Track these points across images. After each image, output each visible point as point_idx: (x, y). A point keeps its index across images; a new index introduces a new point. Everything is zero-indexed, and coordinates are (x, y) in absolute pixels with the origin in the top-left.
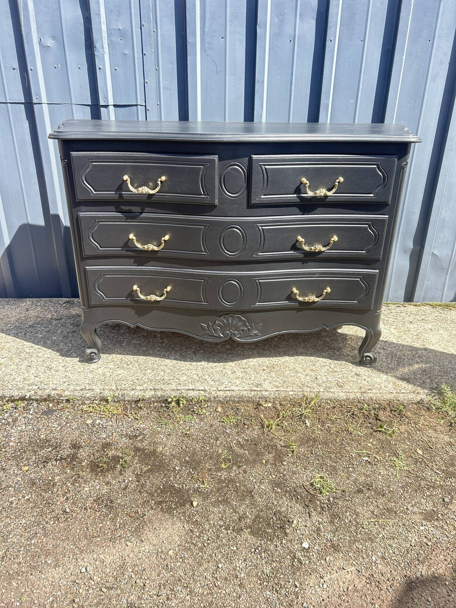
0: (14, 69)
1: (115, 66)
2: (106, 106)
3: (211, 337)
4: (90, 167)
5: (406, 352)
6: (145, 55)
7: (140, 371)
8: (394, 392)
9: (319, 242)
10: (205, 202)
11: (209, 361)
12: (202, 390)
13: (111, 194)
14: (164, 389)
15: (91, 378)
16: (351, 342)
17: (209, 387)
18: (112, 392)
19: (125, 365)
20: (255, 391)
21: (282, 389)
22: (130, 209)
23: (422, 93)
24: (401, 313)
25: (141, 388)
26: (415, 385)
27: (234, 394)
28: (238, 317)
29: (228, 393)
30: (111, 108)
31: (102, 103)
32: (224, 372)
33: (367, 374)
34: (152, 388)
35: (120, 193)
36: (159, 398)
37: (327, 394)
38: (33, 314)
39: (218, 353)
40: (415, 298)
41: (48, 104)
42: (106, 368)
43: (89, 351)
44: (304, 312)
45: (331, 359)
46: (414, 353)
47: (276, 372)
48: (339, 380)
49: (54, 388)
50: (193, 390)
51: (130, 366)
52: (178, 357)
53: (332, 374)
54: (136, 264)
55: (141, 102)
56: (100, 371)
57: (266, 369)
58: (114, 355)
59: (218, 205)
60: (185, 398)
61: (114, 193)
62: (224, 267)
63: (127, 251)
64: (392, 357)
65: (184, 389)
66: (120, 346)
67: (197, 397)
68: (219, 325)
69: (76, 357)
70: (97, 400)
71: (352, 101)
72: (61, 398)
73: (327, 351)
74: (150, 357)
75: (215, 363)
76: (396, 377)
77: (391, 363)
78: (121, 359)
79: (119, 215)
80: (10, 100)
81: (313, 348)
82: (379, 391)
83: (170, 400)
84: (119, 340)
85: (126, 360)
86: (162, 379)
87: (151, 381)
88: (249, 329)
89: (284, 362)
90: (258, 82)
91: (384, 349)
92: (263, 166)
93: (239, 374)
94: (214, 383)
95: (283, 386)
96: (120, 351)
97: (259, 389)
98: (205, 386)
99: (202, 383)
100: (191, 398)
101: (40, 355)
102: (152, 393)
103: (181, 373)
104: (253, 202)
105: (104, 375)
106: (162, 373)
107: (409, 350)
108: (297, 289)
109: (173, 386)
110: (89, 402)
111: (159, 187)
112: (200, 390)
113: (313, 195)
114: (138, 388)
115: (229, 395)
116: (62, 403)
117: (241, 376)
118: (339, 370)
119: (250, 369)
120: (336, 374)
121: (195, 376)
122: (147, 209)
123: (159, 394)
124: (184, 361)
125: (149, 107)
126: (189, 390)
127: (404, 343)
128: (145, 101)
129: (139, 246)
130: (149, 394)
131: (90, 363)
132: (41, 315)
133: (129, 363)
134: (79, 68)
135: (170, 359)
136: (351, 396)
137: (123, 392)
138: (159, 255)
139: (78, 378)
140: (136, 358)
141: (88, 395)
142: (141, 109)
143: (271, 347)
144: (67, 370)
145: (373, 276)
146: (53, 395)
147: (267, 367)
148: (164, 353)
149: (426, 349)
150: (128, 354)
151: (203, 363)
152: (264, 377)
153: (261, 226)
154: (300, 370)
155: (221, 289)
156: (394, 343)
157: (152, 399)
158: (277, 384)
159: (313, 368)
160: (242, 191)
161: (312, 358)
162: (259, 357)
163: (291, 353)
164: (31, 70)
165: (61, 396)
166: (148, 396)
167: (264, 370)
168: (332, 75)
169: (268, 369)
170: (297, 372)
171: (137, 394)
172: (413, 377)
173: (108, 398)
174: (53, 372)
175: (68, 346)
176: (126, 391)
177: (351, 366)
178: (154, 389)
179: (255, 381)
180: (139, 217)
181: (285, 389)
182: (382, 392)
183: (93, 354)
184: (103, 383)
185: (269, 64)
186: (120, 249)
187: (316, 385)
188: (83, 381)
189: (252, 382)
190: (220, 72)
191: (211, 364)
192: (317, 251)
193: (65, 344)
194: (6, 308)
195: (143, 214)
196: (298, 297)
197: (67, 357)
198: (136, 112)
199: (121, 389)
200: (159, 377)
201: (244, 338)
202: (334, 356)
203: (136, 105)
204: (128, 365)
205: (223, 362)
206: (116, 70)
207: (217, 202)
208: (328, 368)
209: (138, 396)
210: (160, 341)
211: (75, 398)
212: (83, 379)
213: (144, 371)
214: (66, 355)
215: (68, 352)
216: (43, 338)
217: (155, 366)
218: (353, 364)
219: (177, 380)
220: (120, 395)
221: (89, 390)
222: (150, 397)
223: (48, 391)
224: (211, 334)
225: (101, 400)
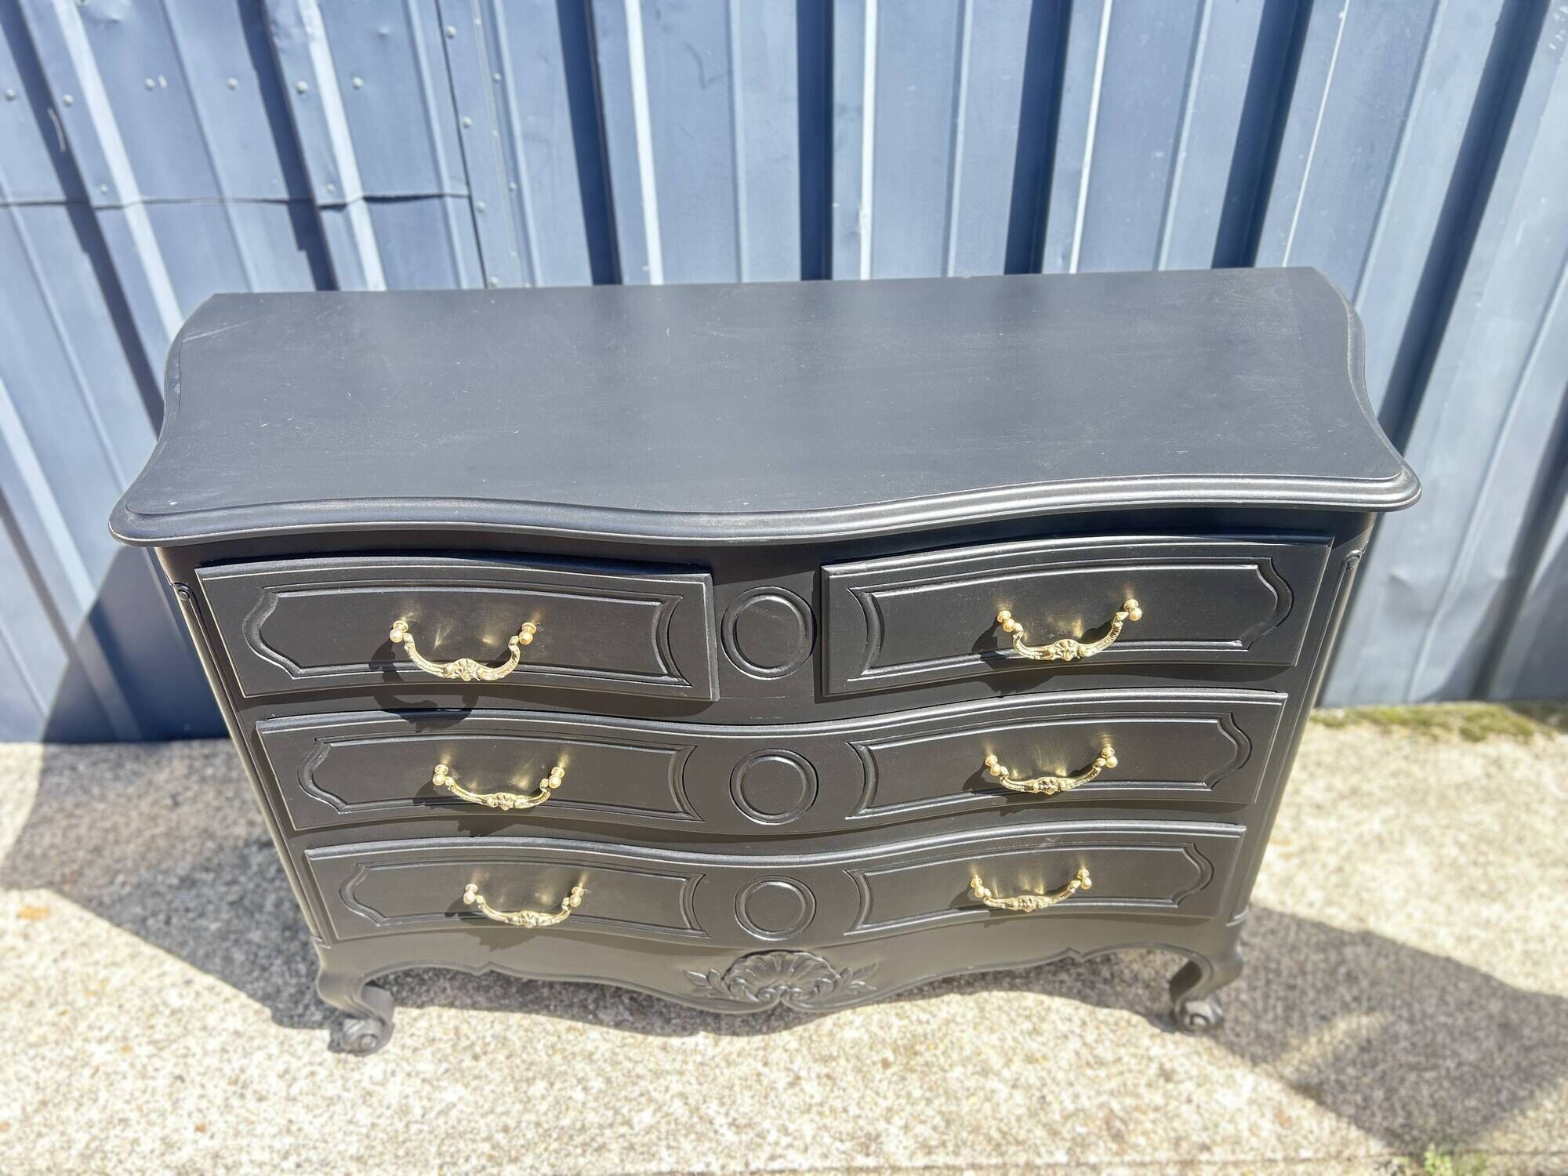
0: (9, 99)
1: (352, 76)
2: (340, 207)
3: (721, 1003)
4: (274, 605)
5: (1307, 956)
6: (450, 37)
7: (511, 1088)
8: (1279, 1156)
10: (674, 693)
11: (719, 1033)
15: (364, 1131)
17: (721, 1162)
19: (468, 1062)
22: (426, 701)
23: (1397, 122)
26: (1339, 1115)
28: (802, 957)
30: (357, 208)
31: (322, 195)
32: (765, 1082)
33: (1194, 1072)
35: (386, 667)
38: (193, 821)
41: (144, 203)
42: (409, 1075)
43: (356, 1028)
45: (1084, 999)
46: (1333, 956)
47: (922, 1076)
48: (1113, 1104)
51: (482, 1063)
52: (627, 1015)
53: (1089, 1072)
55: (452, 183)
56: (392, 1092)
57: (891, 1057)
58: (434, 1012)
59: (718, 700)
62: (748, 845)
63: (433, 805)
64: (1268, 981)
68: (743, 976)
69: (320, 1026)
71: (1159, 154)
75: (737, 1035)
76: (1281, 1077)
77: (1265, 1011)
78: (457, 1030)
79: (396, 719)
80: (14, 194)
82: (1233, 1152)
85: (470, 1033)
86: (578, 1125)
87: (547, 1133)
88: (836, 983)
89: (947, 1022)
90: (844, 109)
92: (866, 595)
93: (812, 1089)
94: (736, 1139)
95: (944, 1144)
96: (453, 988)
98: (711, 1158)
99: (700, 1137)
101: (212, 1019)
103: (637, 1091)
104: (837, 687)
105: (404, 1111)
106: (578, 1095)
107: (1318, 945)
108: (985, 886)
111: (517, 659)
113: (1039, 658)
117: (817, 1099)
118: (1109, 1056)
119: (842, 1061)
120: (1102, 1073)
121: (678, 1108)
122: (483, 702)
124: (645, 1031)
125: (484, 200)
127: (1303, 911)
128: (468, 184)
129: (468, 795)
132: (216, 824)
133: (478, 1049)
134: (230, 87)
138: (535, 816)
139: (327, 1130)
140: (500, 1020)
142: (456, 209)
144: (293, 1092)
145: (1227, 842)
147: (896, 1049)
149: (1366, 938)
150: (475, 1006)
151: (701, 1038)
152: (885, 1098)
153: (864, 745)
154: (996, 1062)
155: (743, 900)
158: (927, 1131)
159: (1034, 1046)
160: (796, 660)
164: (68, 106)
167: (886, 1064)
168: (1092, 82)
169: (899, 1059)
170: (985, 1072)
172: (1333, 1077)
174: (251, 1102)
175: (297, 973)
177: (1145, 1034)
179: (861, 1122)
180: (459, 720)
181: (950, 1159)
182: (1242, 1157)
183: (368, 1039)
186: (410, 802)
187: (1044, 1133)
188: (342, 1147)
189: (850, 1126)
190: (712, 80)
191: (726, 1040)
192: (1050, 791)
193: (288, 962)
194: (111, 796)
195: (473, 712)
196: (987, 901)
197: (292, 1026)
198: (439, 214)
200: (572, 1115)
201: (823, 1002)
202: (1093, 987)
203: (440, 196)
204: (475, 1057)
205: (760, 1032)
206: (357, 88)
207: (713, 693)
208: (1078, 1043)
212: (340, 1136)
213: (525, 1087)
214: (291, 1017)
215: (296, 1003)
216: (223, 935)
217: (558, 1058)
218: (1152, 1023)
219: (624, 1129)
224: (720, 995)
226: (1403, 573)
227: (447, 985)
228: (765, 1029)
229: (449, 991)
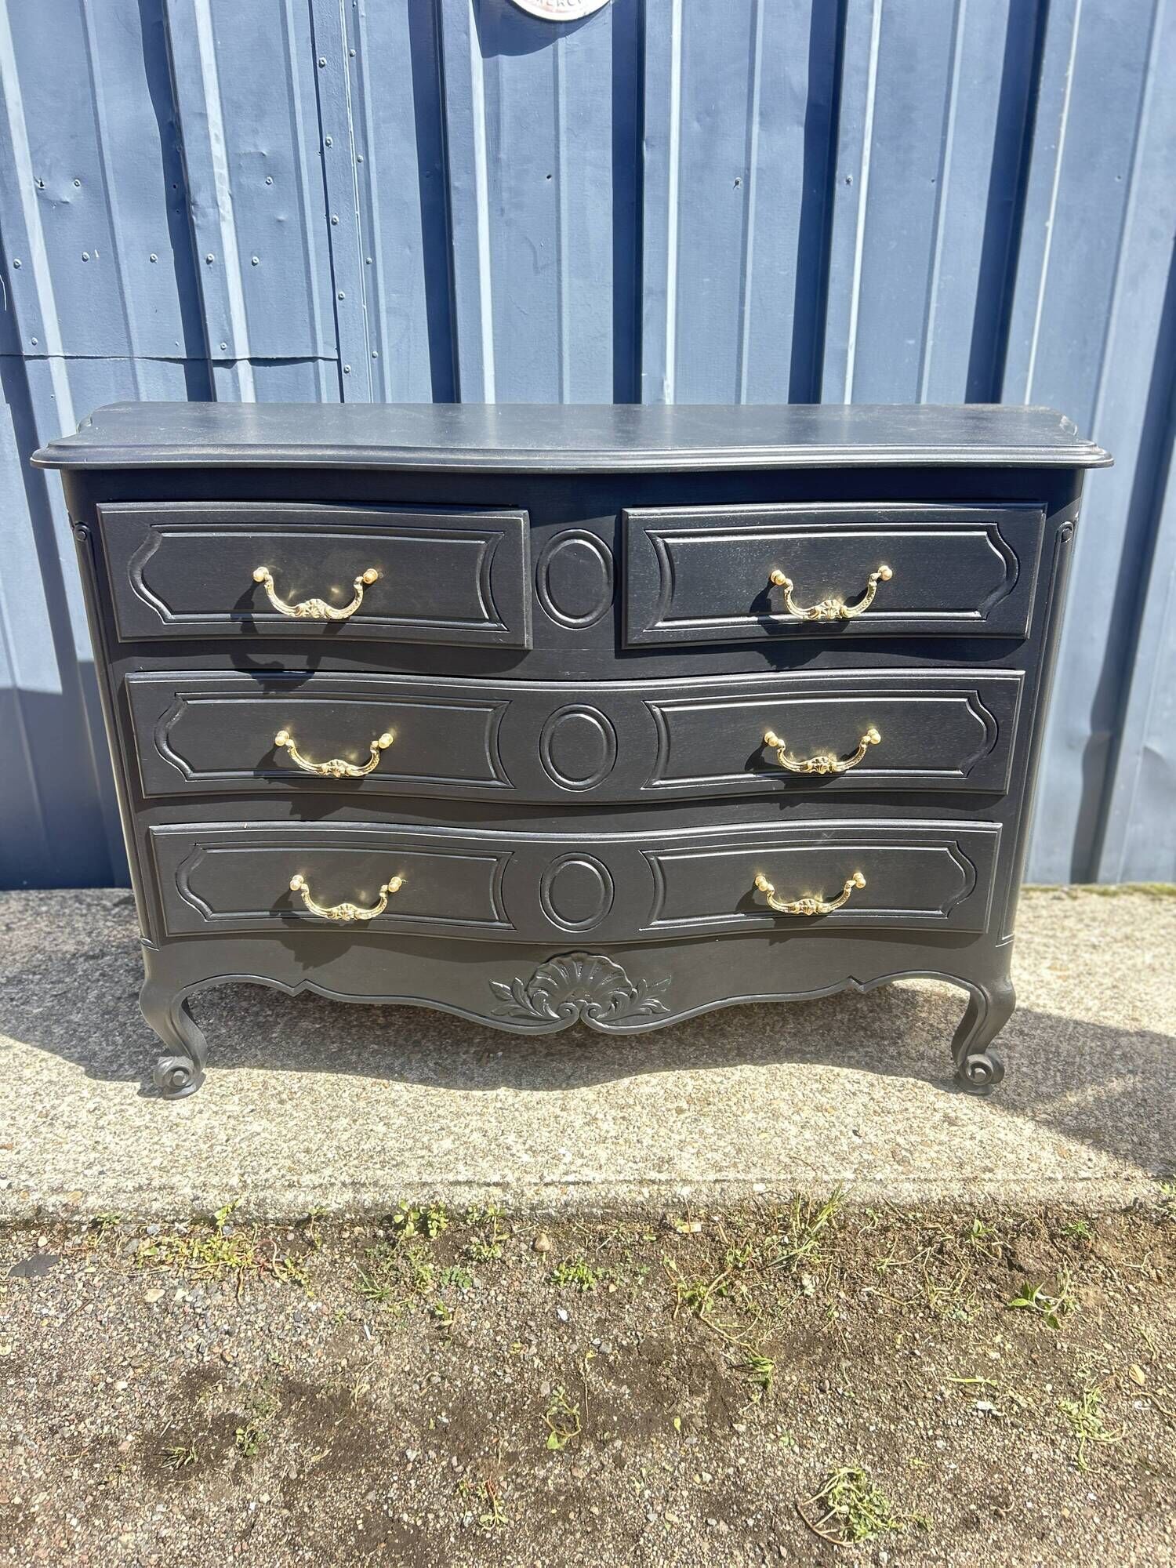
1: (252, 254)
2: (229, 363)
3: (522, 1021)
4: (157, 545)
5: (1085, 1043)
6: (335, 224)
7: (314, 1123)
8: (1059, 1176)
9: (826, 744)
10: (494, 640)
11: (519, 1086)
12: (496, 1184)
13: (219, 620)
14: (381, 1183)
15: (169, 1150)
16: (930, 1013)
17: (517, 1174)
18: (227, 1196)
19: (273, 1105)
20: (654, 1182)
21: (731, 1175)
24: (1066, 917)
25: (315, 1179)
26: (1117, 1151)
27: (591, 1193)
28: (600, 962)
29: (574, 1193)
30: (244, 369)
31: (216, 353)
32: (563, 1122)
33: (977, 1119)
34: (348, 1180)
35: (246, 616)
36: (367, 1211)
37: (863, 1187)
38: (25, 941)
39: (547, 1055)
40: (1103, 873)
41: (66, 357)
42: (216, 1113)
43: (168, 1064)
44: (791, 942)
45: (873, 1069)
46: (1109, 1045)
47: (715, 1118)
48: (900, 1140)
49: (56, 1184)
50: (469, 1183)
51: (288, 1106)
52: (432, 1075)
53: (876, 1118)
54: (299, 816)
55: (325, 349)
56: (200, 1124)
57: (685, 1106)
58: (244, 1071)
59: (531, 648)
60: (446, 1210)
61: (228, 616)
62: (554, 821)
63: (270, 779)
64: (1048, 1059)
65: (441, 1182)
66: (264, 1039)
67: (481, 1205)
68: (545, 986)
69: (133, 1079)
70: (183, 1221)
71: (911, 342)
72: (76, 1218)
73: (861, 1045)
74: (348, 1077)
75: (537, 1089)
76: (1060, 1125)
77: (1045, 1079)
78: (265, 1082)
79: (246, 677)
81: (822, 1035)
82: (1015, 1173)
83: (399, 1219)
84: (261, 1019)
85: (277, 1085)
86: (378, 1149)
87: (347, 1155)
88: (632, 996)
89: (740, 1083)
90: (651, 292)
91: (1021, 1032)
92: (659, 540)
93: (608, 1127)
94: (532, 1160)
95: (735, 1165)
96: (263, 1055)
97: (663, 1177)
98: (507, 1171)
99: (497, 1158)
100: (462, 1211)
101: (27, 1073)
102: (348, 1195)
103: (437, 1126)
104: (634, 639)
105: (209, 1137)
106: (381, 1128)
107: (1095, 1037)
108: (768, 880)
109: (411, 1174)
110: (158, 1227)
111: (360, 599)
112: (489, 1185)
113: (807, 617)
114: (307, 1179)
115: (577, 1196)
116: (79, 1232)
117: (613, 1133)
118: (897, 1107)
119: (638, 1108)
120: (889, 1118)
121: (476, 1137)
122: (325, 662)
123: (368, 1197)
124: (448, 1086)
125: (350, 363)
126: (457, 1183)
127: (1079, 1015)
128: (338, 349)
129: (306, 764)
130: (336, 1201)
131: (173, 1099)
132: (46, 943)
133: (284, 1096)
134: (152, 261)
135: (406, 1081)
136: (933, 1194)
137: (261, 1195)
138: (364, 788)
139: (132, 1149)
140: (307, 1077)
141: (156, 1206)
142: (327, 370)
143: (703, 1035)
144: (101, 1123)
145: (986, 839)
146: (51, 1209)
147: (690, 1101)
148: (388, 1060)
149: (1141, 1034)
150: (284, 1067)
151: (502, 1091)
152: (679, 1133)
153: (658, 706)
154: (785, 1110)
155: (548, 883)
156: (1049, 1017)
157: (348, 1216)
158: (718, 1156)
159: (824, 1100)
160: (600, 609)
161: (819, 1069)
162: (668, 1066)
163: (759, 1051)
164: (16, 267)
165: (76, 1211)
166: (334, 1206)
167: (680, 1111)
169: (692, 1106)
170: (775, 1115)
171: (300, 1200)
173: (217, 1215)
174: (60, 1130)
175: (114, 1043)
176: (270, 1191)
177: (930, 1093)
178: (353, 1183)
179: (654, 1150)
180: (302, 683)
181: (741, 1176)
182: (1024, 1176)
183: (180, 1073)
184: (203, 1165)
185: (679, 247)
186: (252, 773)
187: (833, 1159)
188: (146, 1160)
189: (643, 1153)
190: (544, 267)
191: (526, 1093)
192: (822, 772)
193: (106, 1035)
195: (316, 674)
196: (771, 902)
197: (106, 1079)
198: (312, 376)
199: (256, 1186)
200: (373, 1142)
201: (620, 1022)
202: (880, 1060)
203: (313, 359)
204: (282, 1102)
205: (560, 1087)
206: (254, 264)
207: (528, 640)
208: (866, 1099)
209: (305, 1206)
210: (381, 1020)
211: (117, 1218)
212: (146, 1152)
213: (328, 1122)
214: (106, 1072)
215: (111, 1063)
216: (43, 1017)
217: (362, 1104)
218: (937, 1087)
219: (424, 1152)
220: (252, 1205)
221: (160, 1188)
222: (340, 1209)
223: (37, 1195)
224: (523, 1012)
225: (194, 1222)
226: (1156, 746)
227: (259, 1053)
228: (564, 1086)
229: (259, 1057)
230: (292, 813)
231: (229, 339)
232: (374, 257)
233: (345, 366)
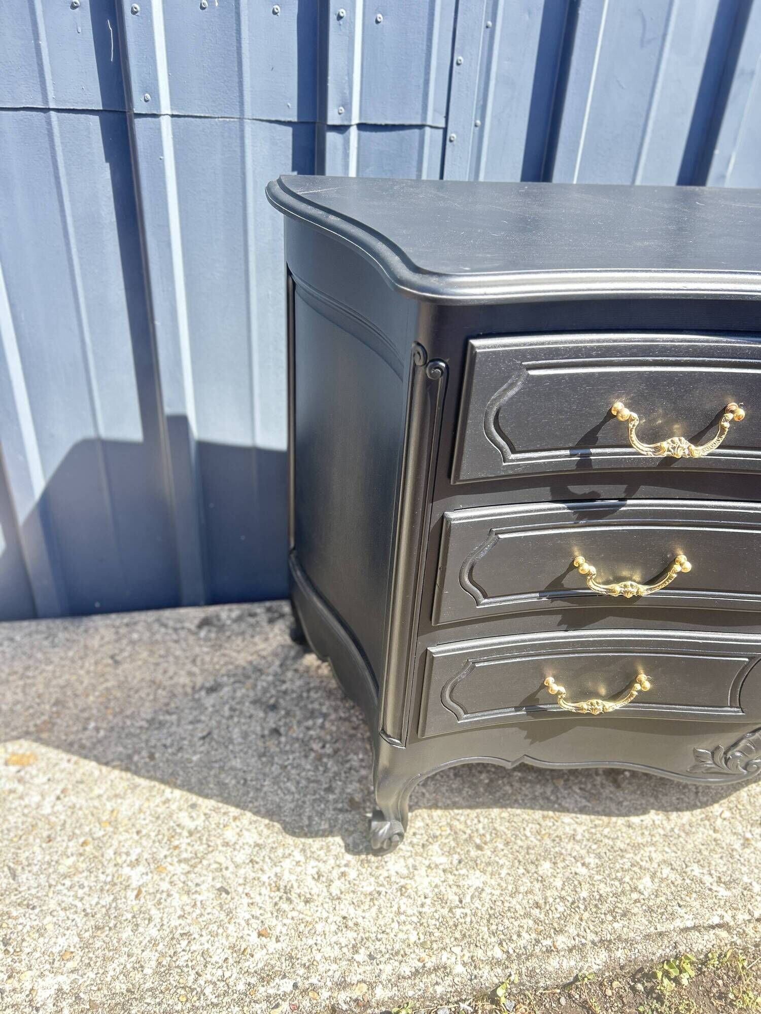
0: (73, 7)
1: (377, 11)
2: (342, 129)
4: (521, 383)
7: (522, 870)
12: (719, 926)
13: (557, 457)
15: (415, 919)
17: (728, 912)
18: (499, 970)
19: (474, 853)
22: (593, 493)
25: (566, 940)
31: (333, 117)
32: (724, 845)
35: (586, 451)
36: (622, 968)
38: (138, 675)
41: (173, 116)
42: (429, 867)
43: (385, 830)
49: (337, 977)
50: (697, 928)
51: (487, 851)
52: (585, 802)
55: (434, 117)
56: (423, 882)
63: (553, 598)
65: (676, 931)
67: (716, 949)
68: (743, 750)
69: (330, 833)
70: (465, 1000)
74: (517, 811)
78: (450, 826)
79: (560, 508)
80: (56, 100)
85: (463, 828)
86: (596, 896)
87: (574, 905)
94: (729, 893)
98: (718, 909)
99: (701, 895)
100: (702, 958)
101: (229, 836)
103: (627, 862)
105: (441, 899)
106: (582, 870)
109: (642, 922)
110: (446, 1010)
114: (558, 941)
121: (668, 873)
122: (646, 491)
123: (621, 955)
125: (455, 132)
126: (687, 929)
128: (447, 116)
132: (160, 676)
133: (477, 840)
134: (275, 13)
139: (382, 922)
140: (483, 815)
141: (439, 989)
142: (432, 137)
144: (333, 892)
148: (539, 789)
150: (456, 806)
151: (653, 816)
157: (607, 974)
164: (134, 13)
166: (594, 968)
171: (565, 965)
173: (497, 990)
175: (289, 791)
176: (534, 960)
178: (601, 941)
180: (615, 511)
184: (458, 935)
186: (537, 594)
188: (401, 936)
190: (650, 41)
193: (276, 782)
195: (629, 502)
197: (306, 835)
199: (519, 956)
200: (586, 888)
203: (421, 127)
204: (479, 848)
206: (377, 22)
209: (570, 971)
212: (395, 926)
213: (534, 868)
214: (302, 828)
215: (300, 815)
216: (207, 764)
217: (548, 842)
219: (635, 896)
220: (524, 977)
221: (435, 969)
222: (600, 970)
223: (325, 994)
224: (717, 769)
225: (476, 999)
229: (427, 795)
230: (560, 624)
231: (347, 105)
232: (494, 21)
233: (451, 134)
